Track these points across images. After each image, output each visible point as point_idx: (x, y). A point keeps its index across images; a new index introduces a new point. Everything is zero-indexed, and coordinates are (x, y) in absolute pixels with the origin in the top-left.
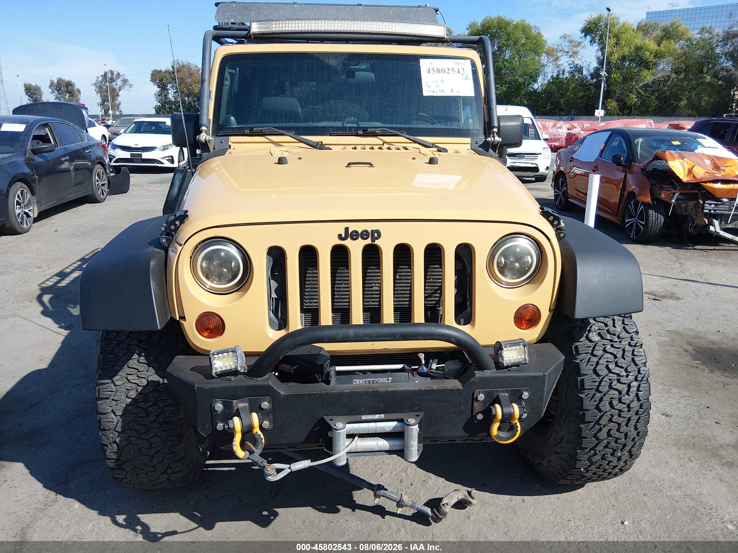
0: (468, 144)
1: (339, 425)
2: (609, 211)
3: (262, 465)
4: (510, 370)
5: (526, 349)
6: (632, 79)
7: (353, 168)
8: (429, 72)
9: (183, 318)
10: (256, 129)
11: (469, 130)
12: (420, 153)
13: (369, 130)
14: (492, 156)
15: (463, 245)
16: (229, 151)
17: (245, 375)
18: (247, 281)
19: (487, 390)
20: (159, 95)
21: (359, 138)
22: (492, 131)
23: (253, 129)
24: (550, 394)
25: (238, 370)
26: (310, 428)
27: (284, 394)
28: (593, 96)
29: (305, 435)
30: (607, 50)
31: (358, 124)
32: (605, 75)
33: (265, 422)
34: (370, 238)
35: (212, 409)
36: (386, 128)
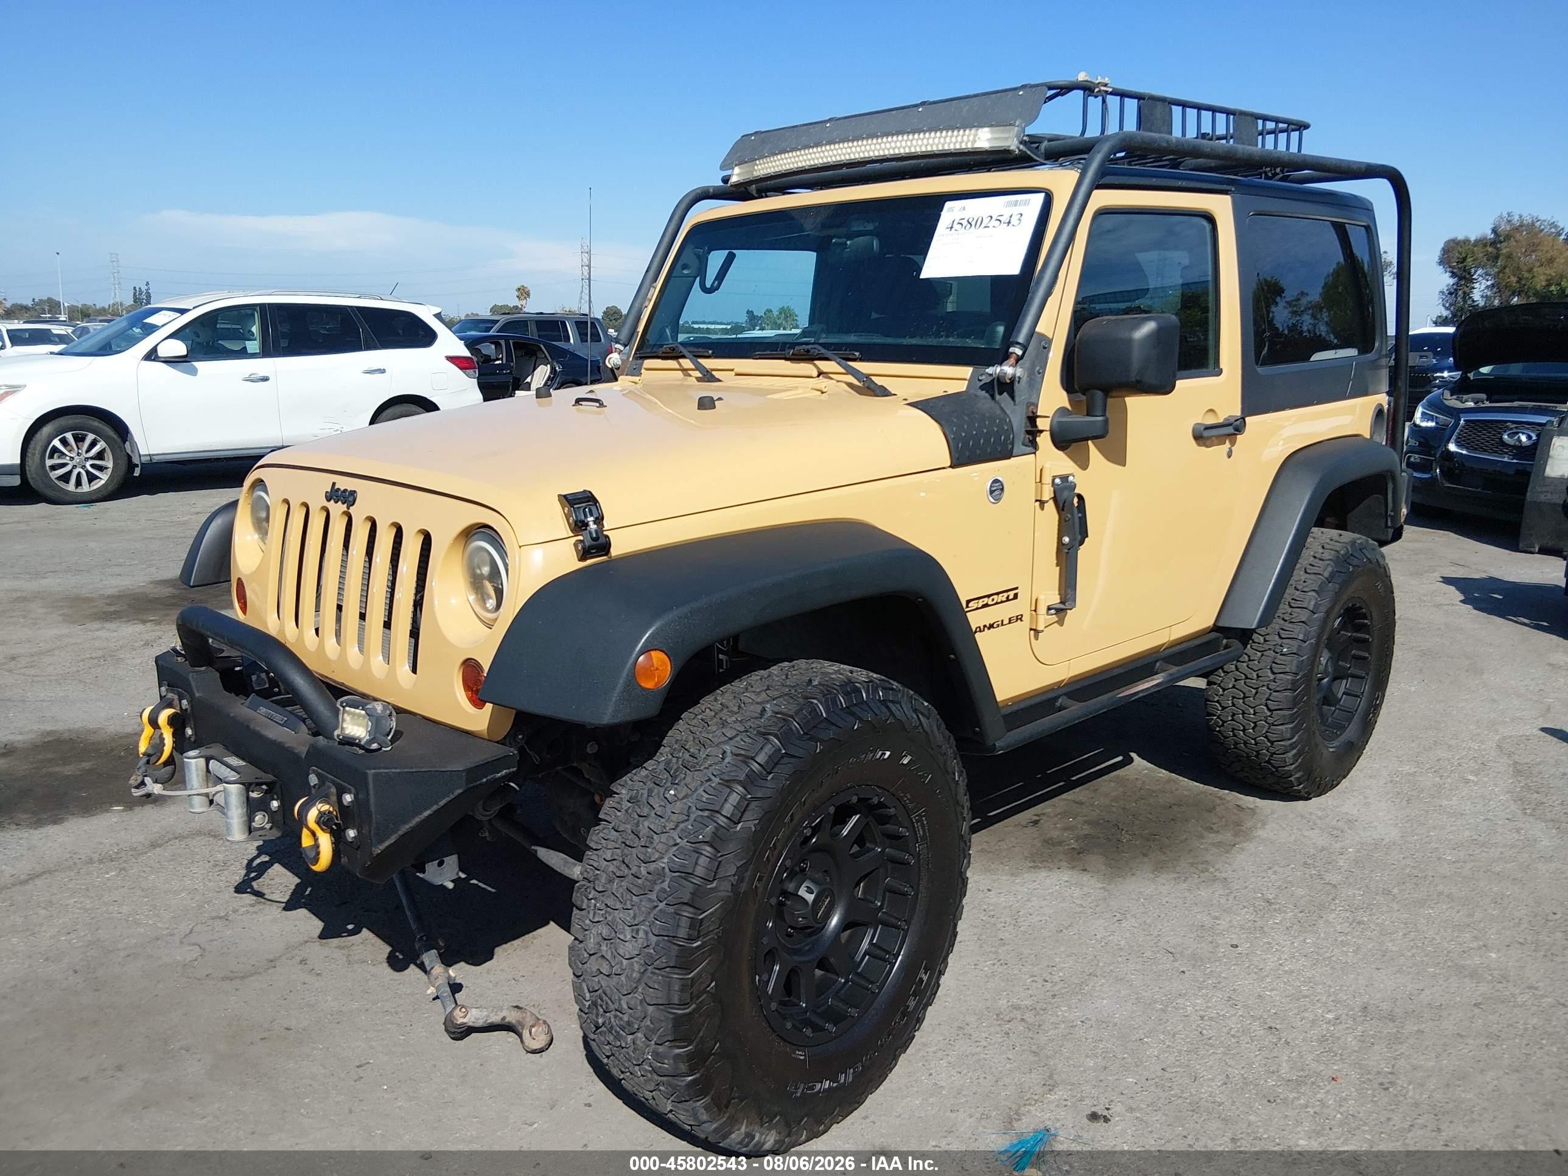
0: (965, 379)
8: (952, 228)
19: (319, 770)
20: (1451, 294)
22: (1009, 352)
33: (188, 729)
34: (347, 502)
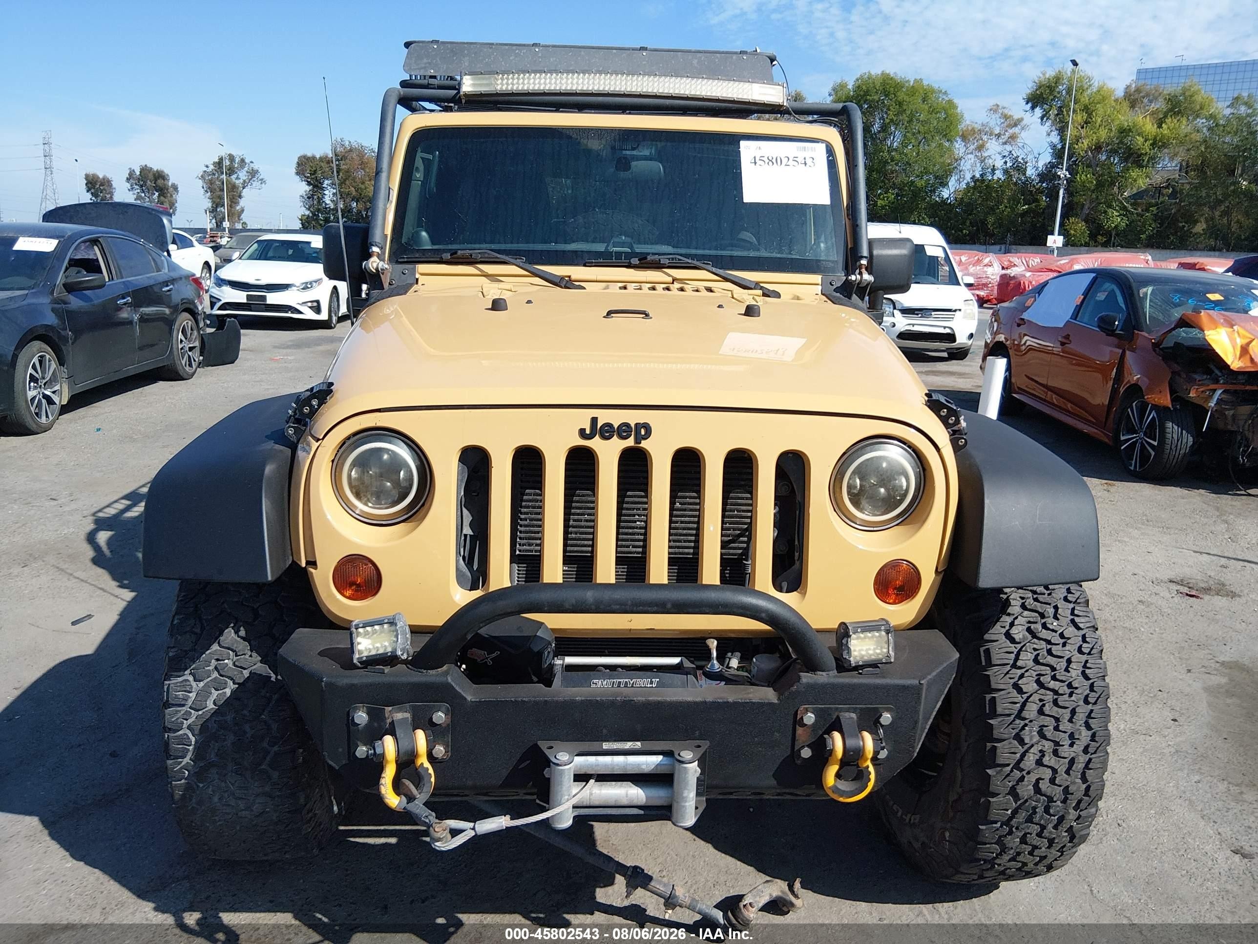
0: (818, 284)
1: (563, 757)
2: (1091, 418)
3: (427, 821)
4: (860, 674)
5: (890, 638)
6: (1112, 184)
7: (617, 319)
8: (755, 163)
9: (313, 563)
10: (462, 252)
11: (819, 261)
12: (733, 297)
13: (649, 258)
14: (855, 307)
15: (791, 453)
16: (415, 287)
17: (408, 666)
18: (423, 505)
19: (820, 706)
20: (309, 198)
21: (632, 270)
22: (858, 264)
23: (456, 253)
24: (929, 718)
25: (396, 656)
26: (514, 761)
27: (473, 700)
28: (1043, 212)
29: (505, 773)
30: (1070, 132)
31: (631, 247)
32: (1065, 176)
33: (437, 747)
34: (633, 436)
35: (350, 722)
36: (678, 254)
